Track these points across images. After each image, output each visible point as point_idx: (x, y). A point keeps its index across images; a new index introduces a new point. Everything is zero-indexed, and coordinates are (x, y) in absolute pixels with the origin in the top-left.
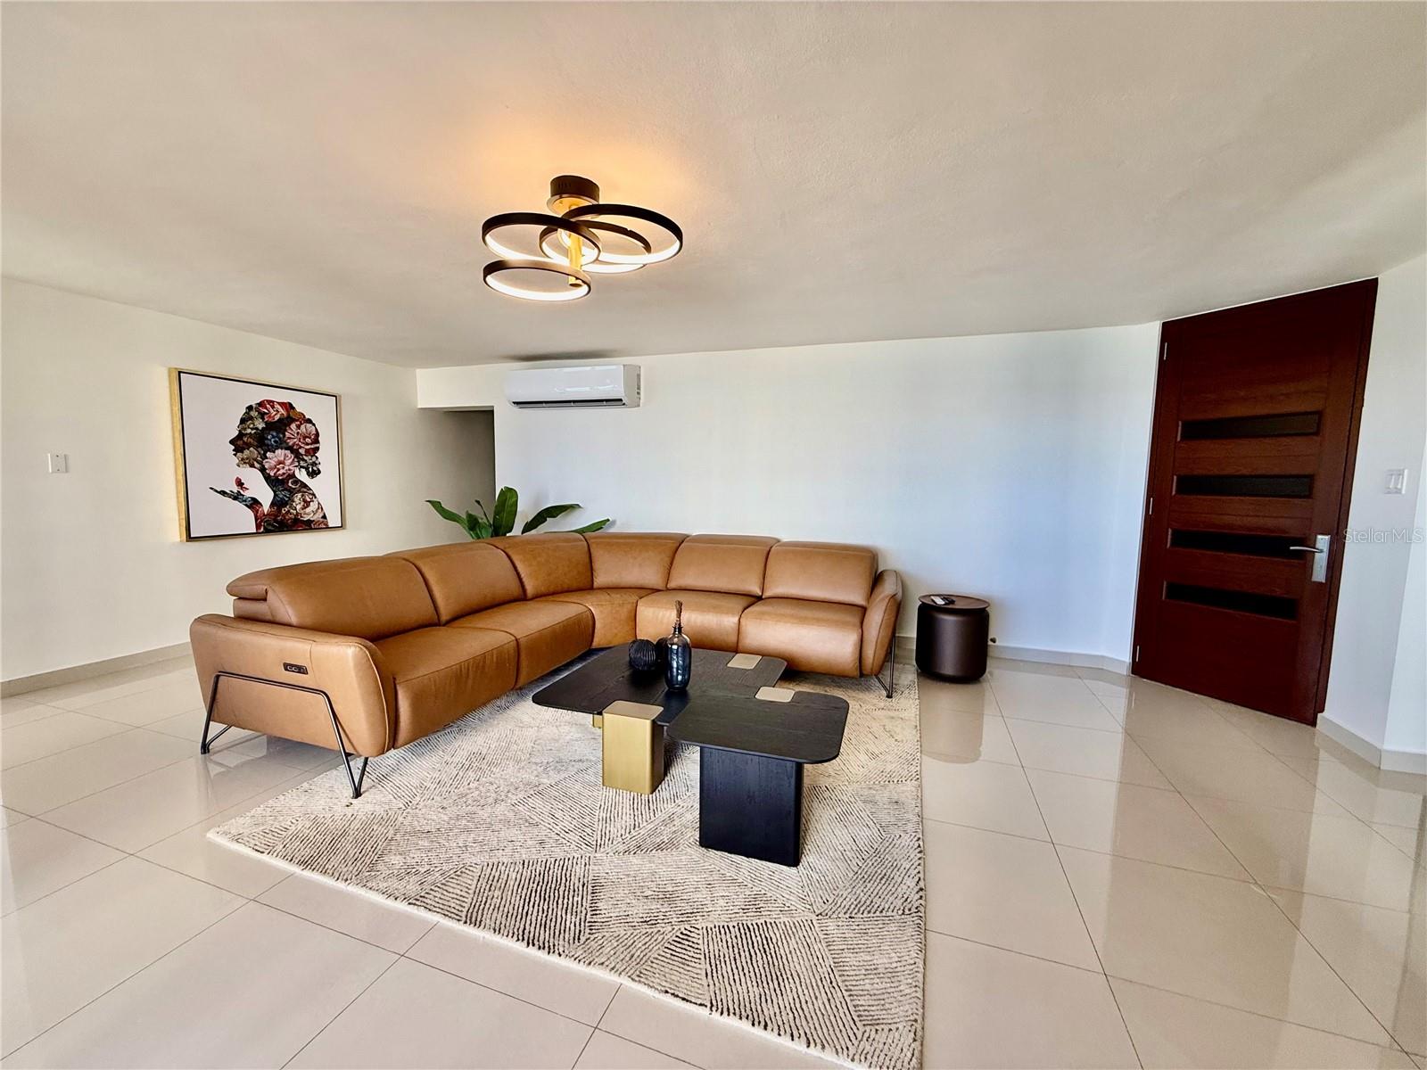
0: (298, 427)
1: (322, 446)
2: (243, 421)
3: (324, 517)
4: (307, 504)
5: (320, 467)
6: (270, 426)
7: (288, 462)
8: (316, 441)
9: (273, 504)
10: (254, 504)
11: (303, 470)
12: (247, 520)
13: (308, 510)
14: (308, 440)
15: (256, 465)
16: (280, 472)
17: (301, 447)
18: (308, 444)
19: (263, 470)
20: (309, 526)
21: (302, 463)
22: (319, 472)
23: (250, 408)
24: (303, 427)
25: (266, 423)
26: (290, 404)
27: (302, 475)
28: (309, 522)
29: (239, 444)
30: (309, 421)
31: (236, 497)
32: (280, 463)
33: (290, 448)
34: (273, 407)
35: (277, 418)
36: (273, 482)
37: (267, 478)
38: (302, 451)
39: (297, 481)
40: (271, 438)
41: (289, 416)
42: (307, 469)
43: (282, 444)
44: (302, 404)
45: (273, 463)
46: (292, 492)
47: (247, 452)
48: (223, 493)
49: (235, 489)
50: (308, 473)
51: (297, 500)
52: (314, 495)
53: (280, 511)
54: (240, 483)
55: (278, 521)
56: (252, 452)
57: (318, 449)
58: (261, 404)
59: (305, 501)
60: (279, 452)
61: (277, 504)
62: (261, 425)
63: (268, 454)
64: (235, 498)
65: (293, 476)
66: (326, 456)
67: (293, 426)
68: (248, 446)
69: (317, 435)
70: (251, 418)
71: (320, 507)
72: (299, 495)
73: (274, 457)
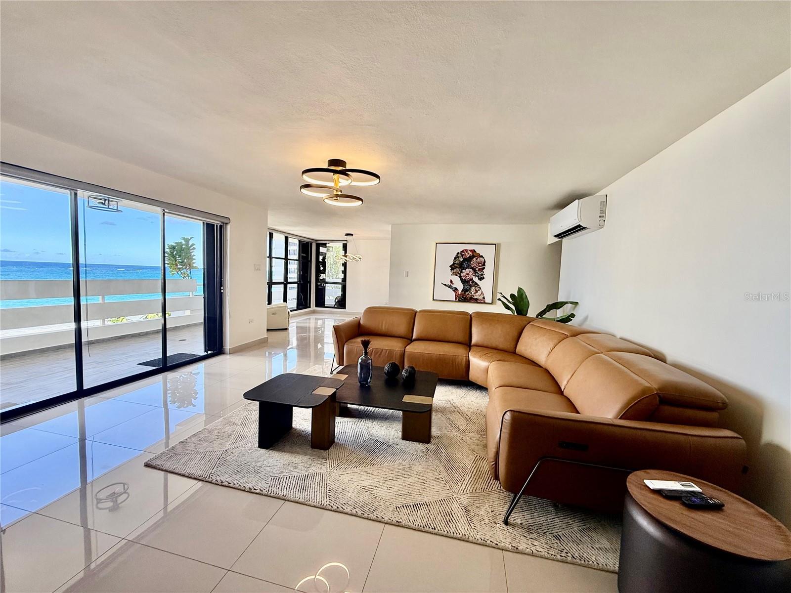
0: (477, 259)
1: (486, 267)
2: (455, 258)
3: (484, 298)
4: (477, 292)
5: (484, 276)
6: (465, 260)
7: (471, 274)
8: (484, 265)
9: (462, 291)
10: (456, 290)
11: (477, 277)
12: (452, 295)
13: (477, 294)
14: (480, 265)
15: (458, 275)
16: (467, 278)
18: (480, 266)
19: (460, 277)
20: (476, 301)
21: (477, 274)
22: (484, 278)
23: (458, 253)
24: (478, 259)
25: (464, 259)
26: (474, 250)
27: (476, 280)
28: (477, 299)
29: (453, 267)
30: (482, 256)
31: (450, 287)
32: (467, 274)
33: (472, 268)
34: (467, 252)
35: (468, 256)
36: (464, 282)
37: (462, 280)
38: (477, 269)
39: (473, 282)
40: (465, 265)
41: (473, 255)
42: (478, 277)
43: (469, 267)
44: (479, 249)
45: (464, 274)
46: (471, 286)
47: (455, 270)
48: (445, 285)
49: (450, 284)
50: (479, 279)
51: (472, 289)
52: (480, 288)
53: (465, 293)
54: (451, 282)
55: (463, 298)
56: (457, 270)
57: (484, 268)
58: (462, 251)
59: (476, 290)
60: (468, 269)
61: (465, 290)
62: (461, 259)
63: (463, 271)
64: (449, 287)
65: (472, 279)
66: (488, 272)
67: (474, 259)
68: (456, 268)
69: (485, 262)
70: (458, 257)
71: (482, 293)
72: (474, 288)
73: (465, 272)
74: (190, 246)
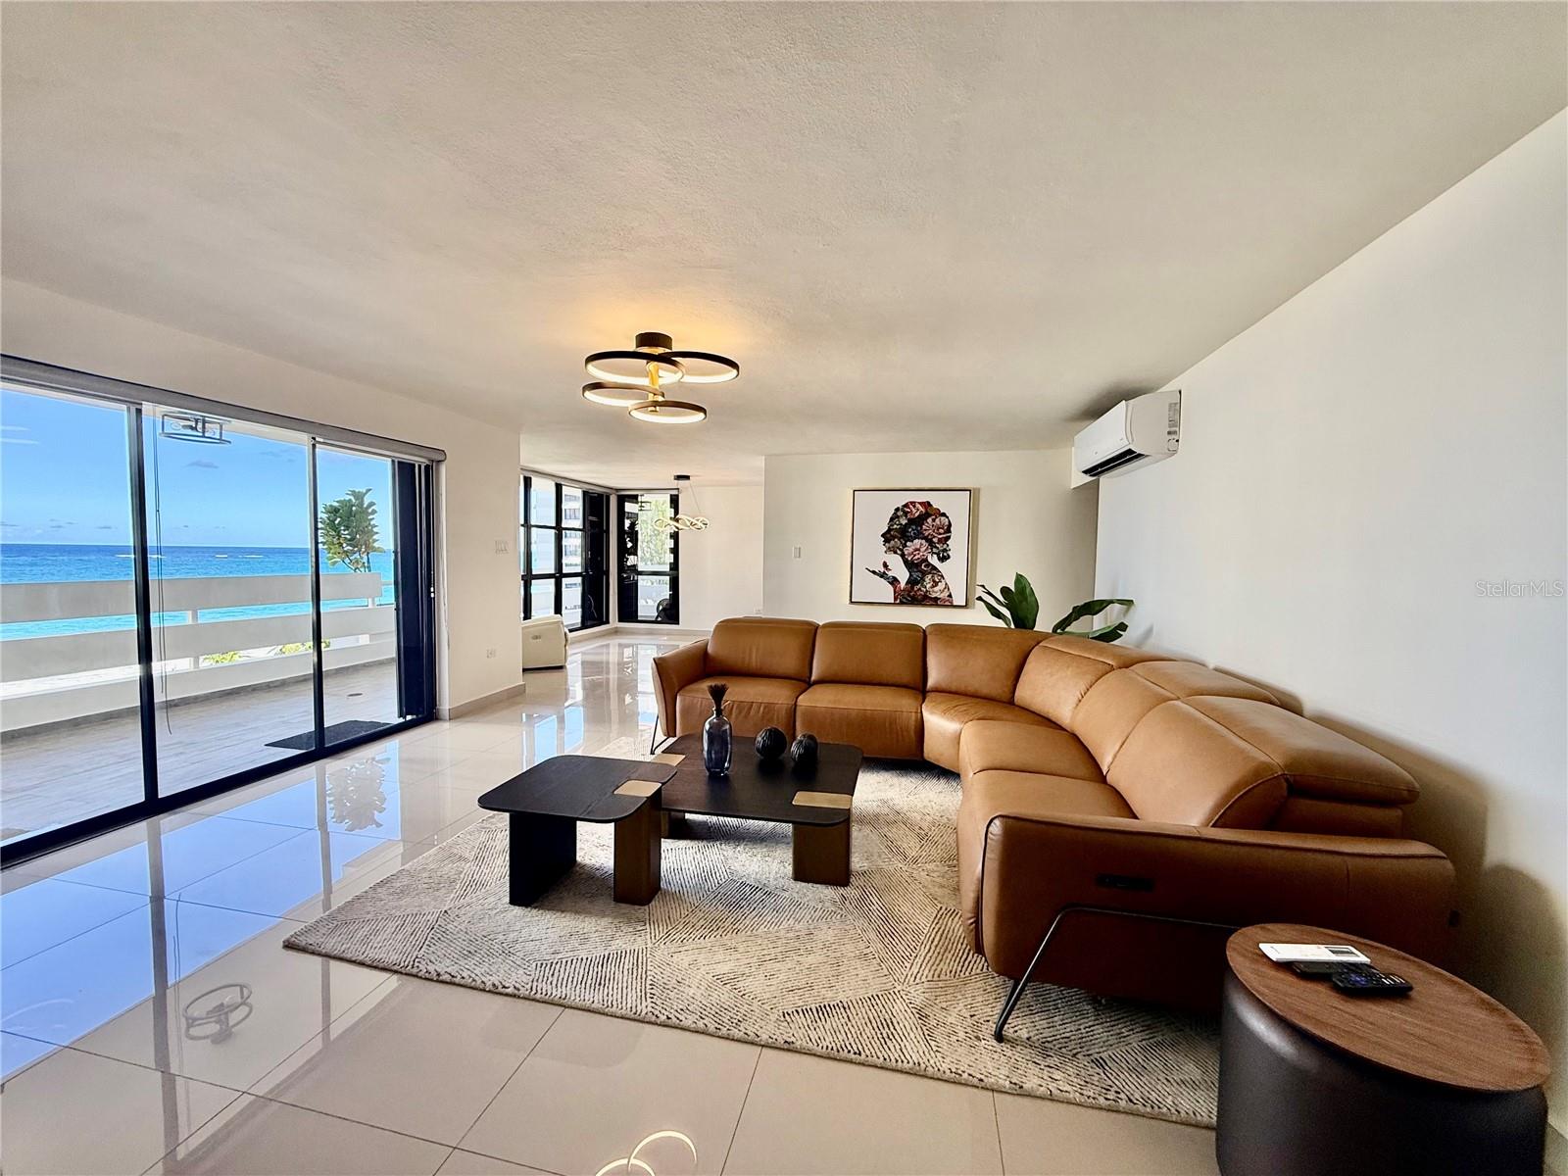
0: (934, 520)
1: (953, 535)
2: (892, 519)
3: (950, 596)
4: (936, 584)
5: (950, 553)
6: (911, 522)
7: (923, 549)
8: (948, 530)
9: (907, 583)
10: (894, 581)
11: (935, 556)
12: (887, 593)
13: (936, 589)
14: (941, 531)
15: (899, 552)
16: (916, 557)
17: (934, 537)
18: (940, 534)
19: (903, 556)
20: (935, 602)
21: (935, 550)
22: (949, 557)
23: (897, 509)
24: (937, 520)
25: (909, 520)
26: (928, 503)
27: (934, 560)
28: (936, 599)
29: (887, 537)
30: (944, 515)
31: (882, 575)
32: (917, 550)
33: (926, 538)
34: (914, 506)
35: (917, 515)
36: (910, 565)
37: (906, 562)
38: (935, 540)
39: (929, 565)
40: (911, 531)
41: (927, 512)
42: (938, 554)
43: (919, 535)
44: (938, 501)
45: (911, 550)
46: (924, 574)
47: (892, 542)
48: (874, 572)
49: (882, 570)
50: (939, 559)
51: (927, 580)
52: (942, 576)
53: (912, 588)
54: (885, 565)
55: (911, 596)
56: (896, 542)
57: (949, 538)
58: (906, 505)
59: (934, 581)
60: (916, 541)
61: (911, 582)
62: (904, 521)
63: (908, 544)
64: (882, 577)
65: (926, 560)
66: (957, 544)
67: (930, 520)
68: (894, 537)
69: (950, 525)
70: (898, 517)
71: (947, 587)
72: (930, 576)
73: (911, 546)
74: (365, 506)
